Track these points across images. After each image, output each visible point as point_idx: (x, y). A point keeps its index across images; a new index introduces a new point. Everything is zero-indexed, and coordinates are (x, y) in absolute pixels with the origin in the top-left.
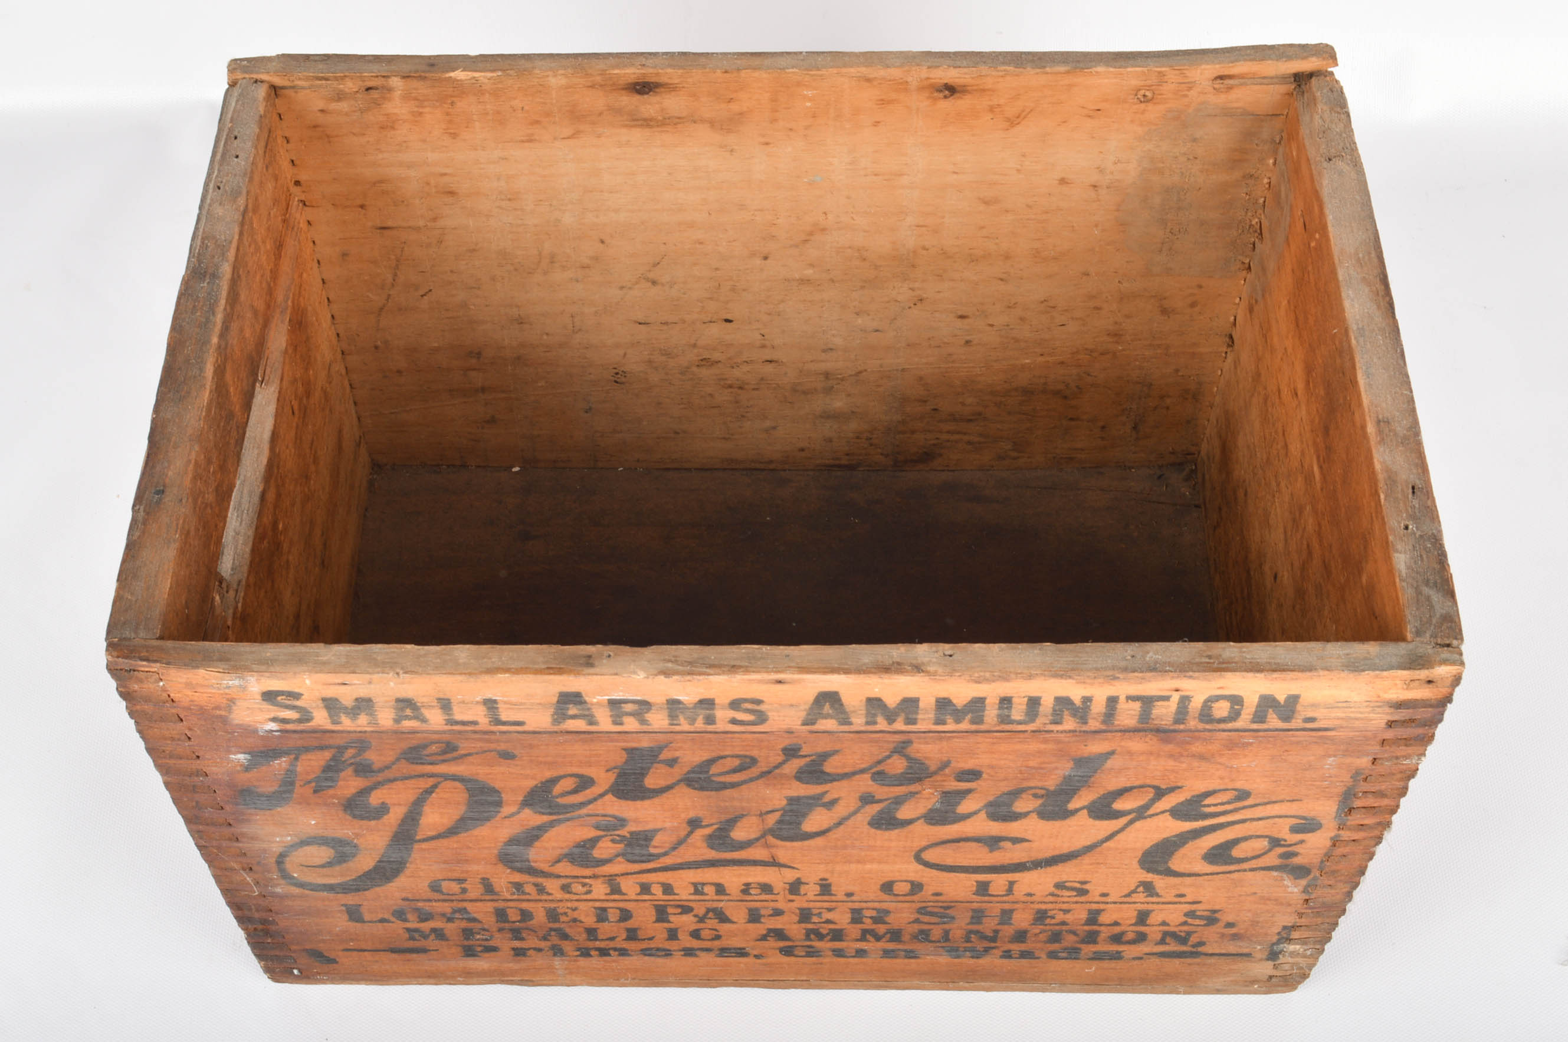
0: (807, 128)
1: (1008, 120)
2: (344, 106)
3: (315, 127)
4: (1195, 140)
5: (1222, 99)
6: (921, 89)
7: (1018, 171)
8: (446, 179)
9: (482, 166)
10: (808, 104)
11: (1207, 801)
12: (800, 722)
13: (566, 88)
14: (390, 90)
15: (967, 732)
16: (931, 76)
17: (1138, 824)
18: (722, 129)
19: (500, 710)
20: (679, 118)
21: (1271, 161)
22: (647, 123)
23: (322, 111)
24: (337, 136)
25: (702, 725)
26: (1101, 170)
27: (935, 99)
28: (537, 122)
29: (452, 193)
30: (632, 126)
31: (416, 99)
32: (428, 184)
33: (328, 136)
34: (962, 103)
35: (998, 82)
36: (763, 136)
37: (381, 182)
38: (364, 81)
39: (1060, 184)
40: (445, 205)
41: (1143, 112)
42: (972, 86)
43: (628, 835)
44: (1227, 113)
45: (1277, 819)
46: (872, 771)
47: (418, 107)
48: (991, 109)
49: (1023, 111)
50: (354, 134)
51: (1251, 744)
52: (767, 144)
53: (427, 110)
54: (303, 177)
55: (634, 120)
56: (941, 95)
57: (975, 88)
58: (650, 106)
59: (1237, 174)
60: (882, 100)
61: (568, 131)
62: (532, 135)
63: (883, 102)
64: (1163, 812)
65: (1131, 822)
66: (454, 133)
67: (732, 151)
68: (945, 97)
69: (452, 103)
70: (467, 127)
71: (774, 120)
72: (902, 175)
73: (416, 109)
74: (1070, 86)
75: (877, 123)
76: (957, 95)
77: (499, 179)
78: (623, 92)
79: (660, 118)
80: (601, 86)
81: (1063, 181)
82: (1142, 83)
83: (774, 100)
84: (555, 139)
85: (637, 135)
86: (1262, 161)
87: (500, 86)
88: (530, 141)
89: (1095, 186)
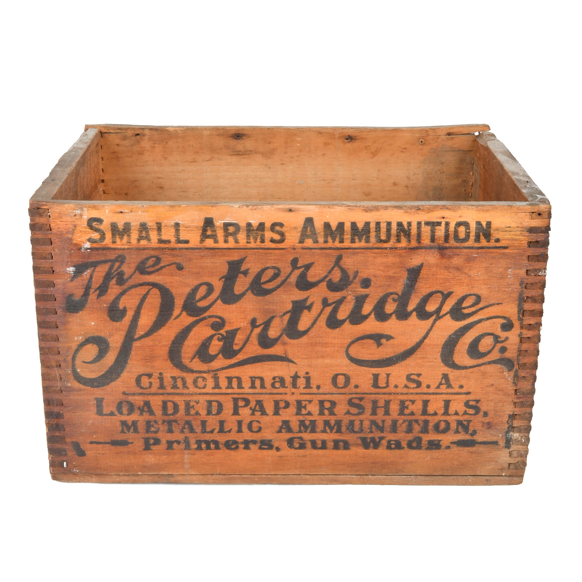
0: (298, 156)
1: (372, 153)
2: (126, 143)
3: (114, 152)
4: (442, 163)
5: (450, 143)
6: (340, 138)
7: (377, 178)
8: (160, 180)
9: (175, 174)
10: (299, 145)
11: (464, 305)
12: (298, 241)
13: (209, 136)
14: (144, 135)
15: (363, 249)
16: (343, 132)
17: (438, 323)
18: (266, 157)
19: (181, 231)
20: (251, 151)
21: (472, 173)
22: (238, 153)
23: (118, 145)
24: (122, 157)
25: (259, 243)
26: (408, 178)
27: (346, 143)
28: (198, 152)
29: (162, 188)
30: (233, 155)
31: (153, 140)
32: (153, 182)
33: (118, 157)
34: (355, 145)
35: (368, 134)
36: (281, 160)
37: (135, 181)
38: (135, 131)
39: (393, 185)
40: (159, 194)
41: (422, 150)
42: (359, 136)
43: (225, 334)
44: (453, 150)
45: (494, 320)
46: (327, 280)
47: (153, 144)
48: (366, 148)
49: (378, 149)
50: (128, 157)
51: (476, 257)
52: (283, 164)
53: (156, 145)
54: (105, 178)
55: (234, 152)
56: (347, 141)
57: (359, 137)
58: (240, 145)
59: (460, 180)
60: (325, 143)
61: (208, 157)
62: (195, 159)
63: (326, 144)
64: (446, 314)
65: (435, 321)
66: (166, 157)
67: (270, 168)
68: (349, 142)
69: (167, 142)
70: (171, 154)
71: (286, 153)
72: (333, 180)
73: (153, 145)
74: (394, 136)
75: (324, 155)
76: (353, 141)
77: (180, 181)
78: (231, 138)
79: (243, 151)
80: (223, 135)
81: (395, 184)
82: (420, 135)
83: (286, 143)
84: (204, 161)
85: (234, 159)
86: (468, 173)
87: (185, 134)
88: (194, 162)
89: (407, 187)
